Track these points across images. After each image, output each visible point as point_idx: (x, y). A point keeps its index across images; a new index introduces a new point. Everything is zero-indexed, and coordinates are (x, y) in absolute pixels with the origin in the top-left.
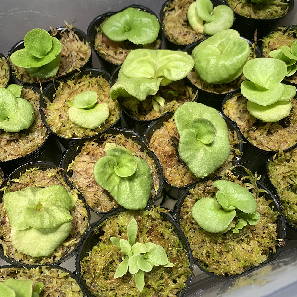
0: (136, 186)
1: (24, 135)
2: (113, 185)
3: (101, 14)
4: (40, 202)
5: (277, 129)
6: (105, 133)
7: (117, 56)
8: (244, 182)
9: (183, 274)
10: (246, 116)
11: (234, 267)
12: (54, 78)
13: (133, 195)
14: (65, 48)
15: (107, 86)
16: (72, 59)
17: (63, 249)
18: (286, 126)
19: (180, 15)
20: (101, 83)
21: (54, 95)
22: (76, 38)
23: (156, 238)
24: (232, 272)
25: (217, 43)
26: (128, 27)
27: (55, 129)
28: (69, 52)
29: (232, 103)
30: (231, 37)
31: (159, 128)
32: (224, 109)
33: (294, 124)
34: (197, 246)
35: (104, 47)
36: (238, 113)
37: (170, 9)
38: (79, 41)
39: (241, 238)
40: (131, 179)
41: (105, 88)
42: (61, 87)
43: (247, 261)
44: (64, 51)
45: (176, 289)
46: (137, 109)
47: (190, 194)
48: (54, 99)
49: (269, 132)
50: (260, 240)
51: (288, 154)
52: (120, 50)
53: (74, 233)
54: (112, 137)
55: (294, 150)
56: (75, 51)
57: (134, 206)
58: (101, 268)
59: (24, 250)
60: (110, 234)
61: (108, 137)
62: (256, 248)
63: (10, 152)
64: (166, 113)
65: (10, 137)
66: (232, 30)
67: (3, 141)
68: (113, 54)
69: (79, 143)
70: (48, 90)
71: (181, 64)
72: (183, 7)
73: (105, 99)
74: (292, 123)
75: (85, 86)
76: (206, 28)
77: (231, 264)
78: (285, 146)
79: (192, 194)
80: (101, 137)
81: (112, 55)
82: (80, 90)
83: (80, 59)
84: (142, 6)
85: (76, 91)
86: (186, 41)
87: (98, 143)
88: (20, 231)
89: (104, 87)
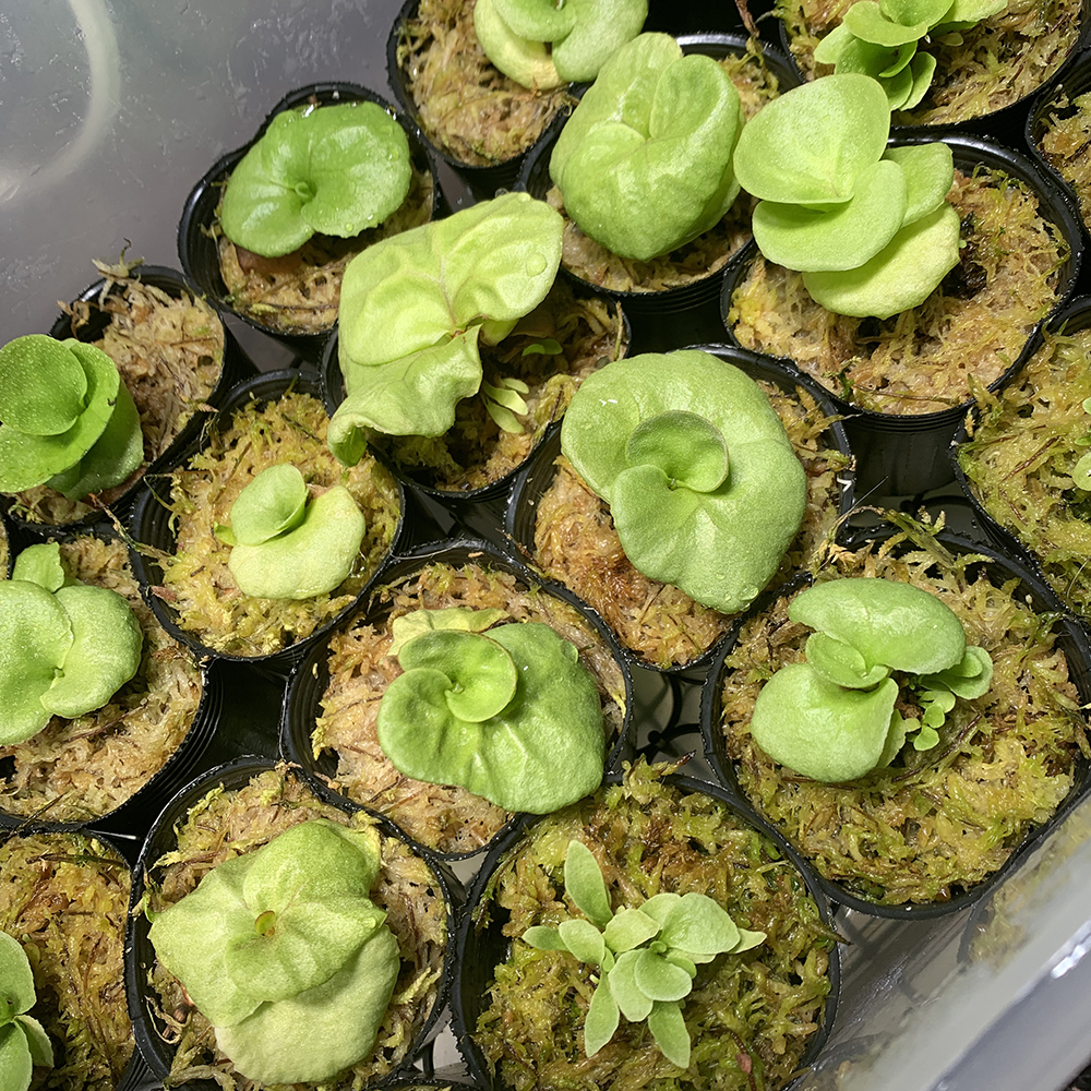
0: (542, 725)
1: (135, 696)
2: (464, 759)
3: (201, 178)
4: (265, 905)
5: (947, 317)
6: (377, 586)
7: (313, 299)
8: (898, 552)
9: (810, 949)
10: (819, 320)
11: (973, 857)
12: (144, 470)
13: (545, 761)
14: (137, 349)
15: (322, 420)
16: (174, 377)
17: (403, 1017)
18: (975, 289)
19: (459, 54)
20: (299, 415)
21: (171, 525)
22: (156, 299)
23: (678, 866)
24: (969, 877)
25: (615, 106)
26: (304, 185)
27: (217, 642)
28: (153, 360)
29: (754, 293)
30: (651, 64)
31: (548, 485)
32: (734, 327)
33: (998, 269)
34: (823, 833)
35: (259, 286)
36: (789, 319)
37: (418, 44)
38: (170, 302)
39: (957, 751)
40: (515, 711)
41: (318, 428)
42: (177, 491)
43: (1004, 820)
44: (136, 363)
45: (807, 1002)
46: (449, 456)
47: (733, 670)
48: (177, 537)
49: (923, 339)
50: (1025, 730)
51: (1012, 393)
52: (312, 274)
53: (417, 951)
54: (408, 584)
55: (1030, 368)
56: (172, 345)
57: (560, 794)
58: (545, 1029)
59: (281, 1074)
60: (528, 911)
61: (396, 590)
62: (1023, 761)
63: (115, 772)
64: (547, 429)
65: (94, 725)
66: (648, 35)
67: (79, 749)
68: (298, 298)
69: (312, 651)
70: (143, 518)
71: (519, 248)
72: (457, 18)
73: (333, 466)
74: (992, 269)
75: (253, 451)
76: (561, 63)
77: (961, 850)
78: (992, 366)
79: (739, 670)
80: (371, 602)
81: (296, 303)
82: (245, 470)
83: (199, 365)
84: (319, 84)
85: (233, 481)
86: (517, 138)
87: (371, 626)
88: (241, 1023)
89: (314, 424)
